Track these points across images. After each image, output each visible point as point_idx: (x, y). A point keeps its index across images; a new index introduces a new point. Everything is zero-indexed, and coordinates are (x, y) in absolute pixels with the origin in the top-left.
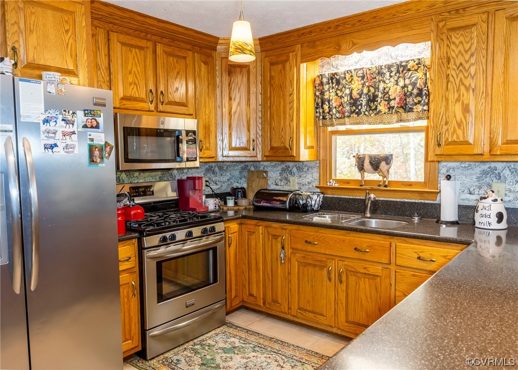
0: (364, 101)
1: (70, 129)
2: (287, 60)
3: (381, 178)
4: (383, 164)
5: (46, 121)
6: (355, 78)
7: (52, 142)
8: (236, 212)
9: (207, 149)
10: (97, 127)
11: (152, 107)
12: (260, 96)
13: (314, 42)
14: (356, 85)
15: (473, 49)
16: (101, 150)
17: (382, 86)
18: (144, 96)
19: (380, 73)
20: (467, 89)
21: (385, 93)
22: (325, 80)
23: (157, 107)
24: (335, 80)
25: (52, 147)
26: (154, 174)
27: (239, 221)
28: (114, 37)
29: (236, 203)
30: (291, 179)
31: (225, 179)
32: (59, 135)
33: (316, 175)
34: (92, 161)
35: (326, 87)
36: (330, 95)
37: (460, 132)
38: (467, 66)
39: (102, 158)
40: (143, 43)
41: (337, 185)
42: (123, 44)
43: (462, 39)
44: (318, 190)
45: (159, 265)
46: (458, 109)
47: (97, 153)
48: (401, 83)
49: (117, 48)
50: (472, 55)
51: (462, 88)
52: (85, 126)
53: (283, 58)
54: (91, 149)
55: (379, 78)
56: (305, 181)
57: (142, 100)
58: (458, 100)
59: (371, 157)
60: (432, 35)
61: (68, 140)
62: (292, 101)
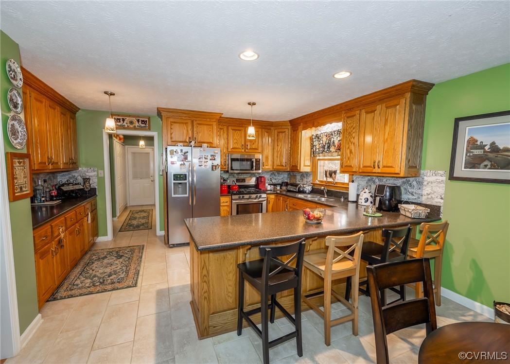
0: (326, 147)
1: (206, 160)
2: (298, 129)
3: (333, 181)
4: (333, 174)
5: (200, 159)
6: (324, 136)
7: (201, 164)
8: (281, 192)
9: (266, 166)
10: (215, 159)
11: (243, 151)
12: (290, 144)
13: (306, 122)
14: (324, 139)
15: (354, 126)
16: (216, 166)
17: (333, 139)
18: (240, 147)
19: (332, 135)
20: (351, 143)
21: (334, 143)
22: (314, 137)
23: (245, 151)
24: (317, 137)
25: (201, 166)
26: (247, 174)
27: (276, 195)
28: (230, 128)
29: (281, 188)
30: (304, 179)
31: (281, 178)
32: (203, 162)
33: (312, 178)
34: (212, 170)
35: (314, 140)
36: (316, 143)
37: (349, 162)
38: (351, 133)
39: (216, 169)
40: (240, 128)
41: (318, 183)
42: (233, 130)
43: (350, 122)
44: (312, 185)
45: (238, 205)
46: (348, 151)
47: (214, 167)
48: (339, 139)
49: (231, 131)
50: (354, 128)
51: (350, 143)
52: (211, 160)
53: (297, 129)
54: (213, 166)
55: (331, 136)
56: (308, 180)
57: (239, 149)
58: (348, 148)
59: (329, 171)
60: (342, 120)
61: (205, 164)
62: (299, 147)
